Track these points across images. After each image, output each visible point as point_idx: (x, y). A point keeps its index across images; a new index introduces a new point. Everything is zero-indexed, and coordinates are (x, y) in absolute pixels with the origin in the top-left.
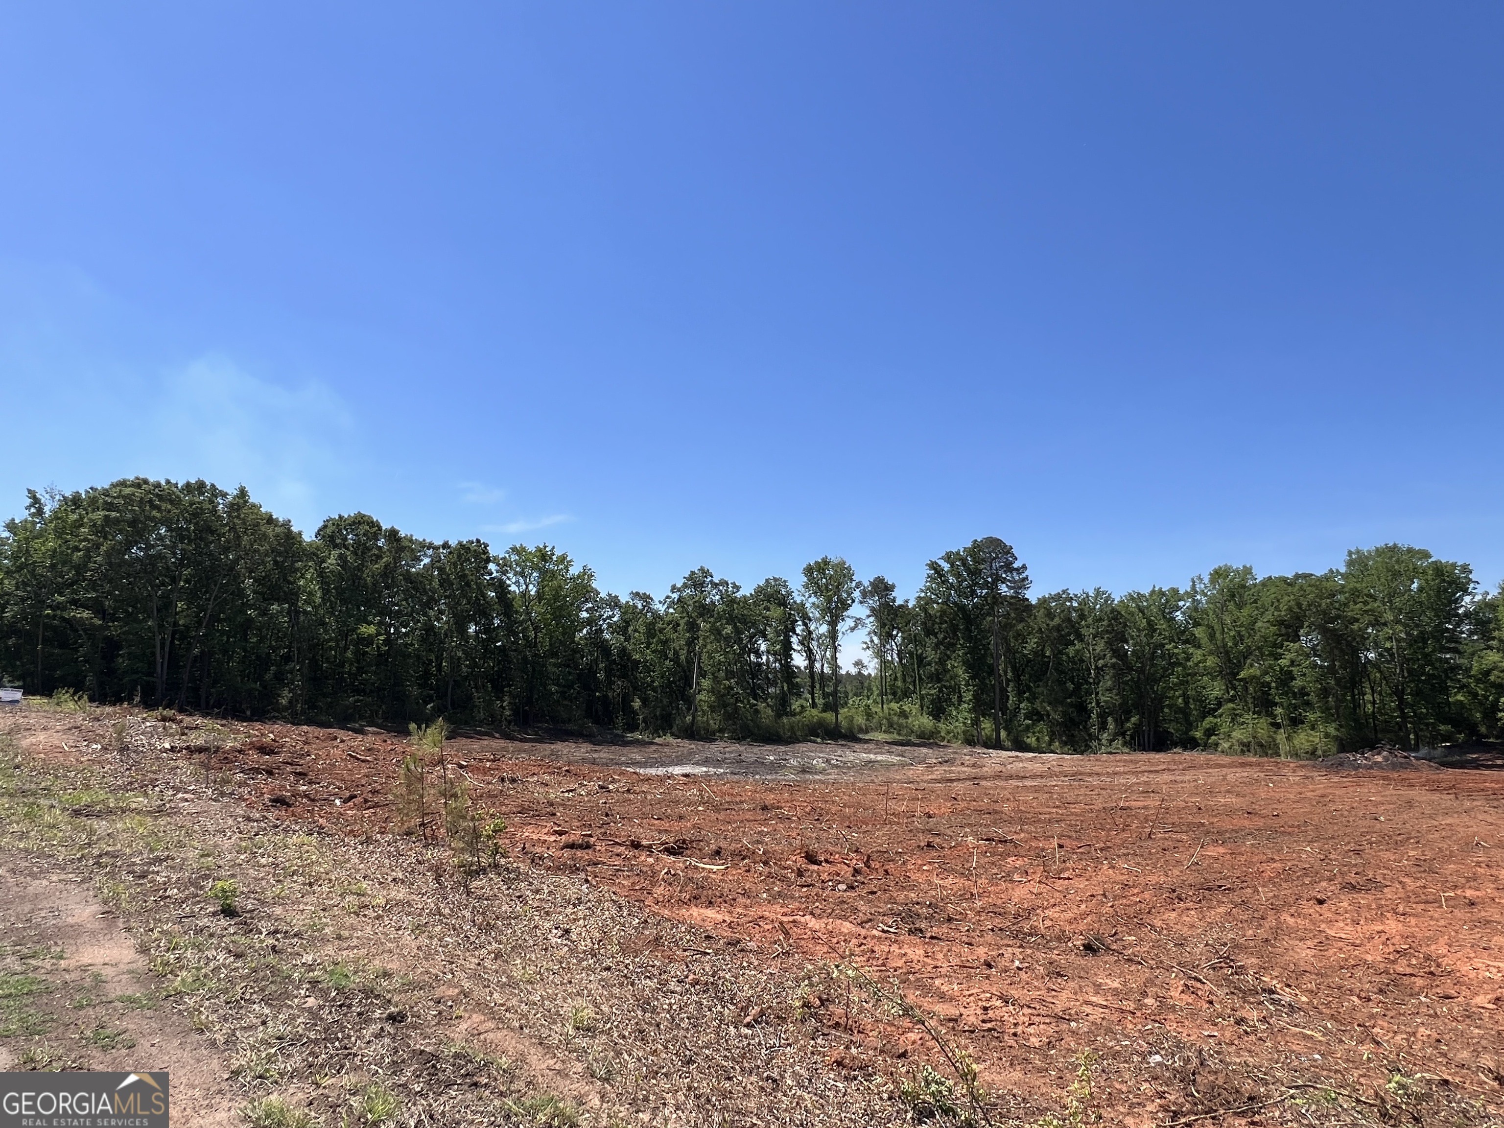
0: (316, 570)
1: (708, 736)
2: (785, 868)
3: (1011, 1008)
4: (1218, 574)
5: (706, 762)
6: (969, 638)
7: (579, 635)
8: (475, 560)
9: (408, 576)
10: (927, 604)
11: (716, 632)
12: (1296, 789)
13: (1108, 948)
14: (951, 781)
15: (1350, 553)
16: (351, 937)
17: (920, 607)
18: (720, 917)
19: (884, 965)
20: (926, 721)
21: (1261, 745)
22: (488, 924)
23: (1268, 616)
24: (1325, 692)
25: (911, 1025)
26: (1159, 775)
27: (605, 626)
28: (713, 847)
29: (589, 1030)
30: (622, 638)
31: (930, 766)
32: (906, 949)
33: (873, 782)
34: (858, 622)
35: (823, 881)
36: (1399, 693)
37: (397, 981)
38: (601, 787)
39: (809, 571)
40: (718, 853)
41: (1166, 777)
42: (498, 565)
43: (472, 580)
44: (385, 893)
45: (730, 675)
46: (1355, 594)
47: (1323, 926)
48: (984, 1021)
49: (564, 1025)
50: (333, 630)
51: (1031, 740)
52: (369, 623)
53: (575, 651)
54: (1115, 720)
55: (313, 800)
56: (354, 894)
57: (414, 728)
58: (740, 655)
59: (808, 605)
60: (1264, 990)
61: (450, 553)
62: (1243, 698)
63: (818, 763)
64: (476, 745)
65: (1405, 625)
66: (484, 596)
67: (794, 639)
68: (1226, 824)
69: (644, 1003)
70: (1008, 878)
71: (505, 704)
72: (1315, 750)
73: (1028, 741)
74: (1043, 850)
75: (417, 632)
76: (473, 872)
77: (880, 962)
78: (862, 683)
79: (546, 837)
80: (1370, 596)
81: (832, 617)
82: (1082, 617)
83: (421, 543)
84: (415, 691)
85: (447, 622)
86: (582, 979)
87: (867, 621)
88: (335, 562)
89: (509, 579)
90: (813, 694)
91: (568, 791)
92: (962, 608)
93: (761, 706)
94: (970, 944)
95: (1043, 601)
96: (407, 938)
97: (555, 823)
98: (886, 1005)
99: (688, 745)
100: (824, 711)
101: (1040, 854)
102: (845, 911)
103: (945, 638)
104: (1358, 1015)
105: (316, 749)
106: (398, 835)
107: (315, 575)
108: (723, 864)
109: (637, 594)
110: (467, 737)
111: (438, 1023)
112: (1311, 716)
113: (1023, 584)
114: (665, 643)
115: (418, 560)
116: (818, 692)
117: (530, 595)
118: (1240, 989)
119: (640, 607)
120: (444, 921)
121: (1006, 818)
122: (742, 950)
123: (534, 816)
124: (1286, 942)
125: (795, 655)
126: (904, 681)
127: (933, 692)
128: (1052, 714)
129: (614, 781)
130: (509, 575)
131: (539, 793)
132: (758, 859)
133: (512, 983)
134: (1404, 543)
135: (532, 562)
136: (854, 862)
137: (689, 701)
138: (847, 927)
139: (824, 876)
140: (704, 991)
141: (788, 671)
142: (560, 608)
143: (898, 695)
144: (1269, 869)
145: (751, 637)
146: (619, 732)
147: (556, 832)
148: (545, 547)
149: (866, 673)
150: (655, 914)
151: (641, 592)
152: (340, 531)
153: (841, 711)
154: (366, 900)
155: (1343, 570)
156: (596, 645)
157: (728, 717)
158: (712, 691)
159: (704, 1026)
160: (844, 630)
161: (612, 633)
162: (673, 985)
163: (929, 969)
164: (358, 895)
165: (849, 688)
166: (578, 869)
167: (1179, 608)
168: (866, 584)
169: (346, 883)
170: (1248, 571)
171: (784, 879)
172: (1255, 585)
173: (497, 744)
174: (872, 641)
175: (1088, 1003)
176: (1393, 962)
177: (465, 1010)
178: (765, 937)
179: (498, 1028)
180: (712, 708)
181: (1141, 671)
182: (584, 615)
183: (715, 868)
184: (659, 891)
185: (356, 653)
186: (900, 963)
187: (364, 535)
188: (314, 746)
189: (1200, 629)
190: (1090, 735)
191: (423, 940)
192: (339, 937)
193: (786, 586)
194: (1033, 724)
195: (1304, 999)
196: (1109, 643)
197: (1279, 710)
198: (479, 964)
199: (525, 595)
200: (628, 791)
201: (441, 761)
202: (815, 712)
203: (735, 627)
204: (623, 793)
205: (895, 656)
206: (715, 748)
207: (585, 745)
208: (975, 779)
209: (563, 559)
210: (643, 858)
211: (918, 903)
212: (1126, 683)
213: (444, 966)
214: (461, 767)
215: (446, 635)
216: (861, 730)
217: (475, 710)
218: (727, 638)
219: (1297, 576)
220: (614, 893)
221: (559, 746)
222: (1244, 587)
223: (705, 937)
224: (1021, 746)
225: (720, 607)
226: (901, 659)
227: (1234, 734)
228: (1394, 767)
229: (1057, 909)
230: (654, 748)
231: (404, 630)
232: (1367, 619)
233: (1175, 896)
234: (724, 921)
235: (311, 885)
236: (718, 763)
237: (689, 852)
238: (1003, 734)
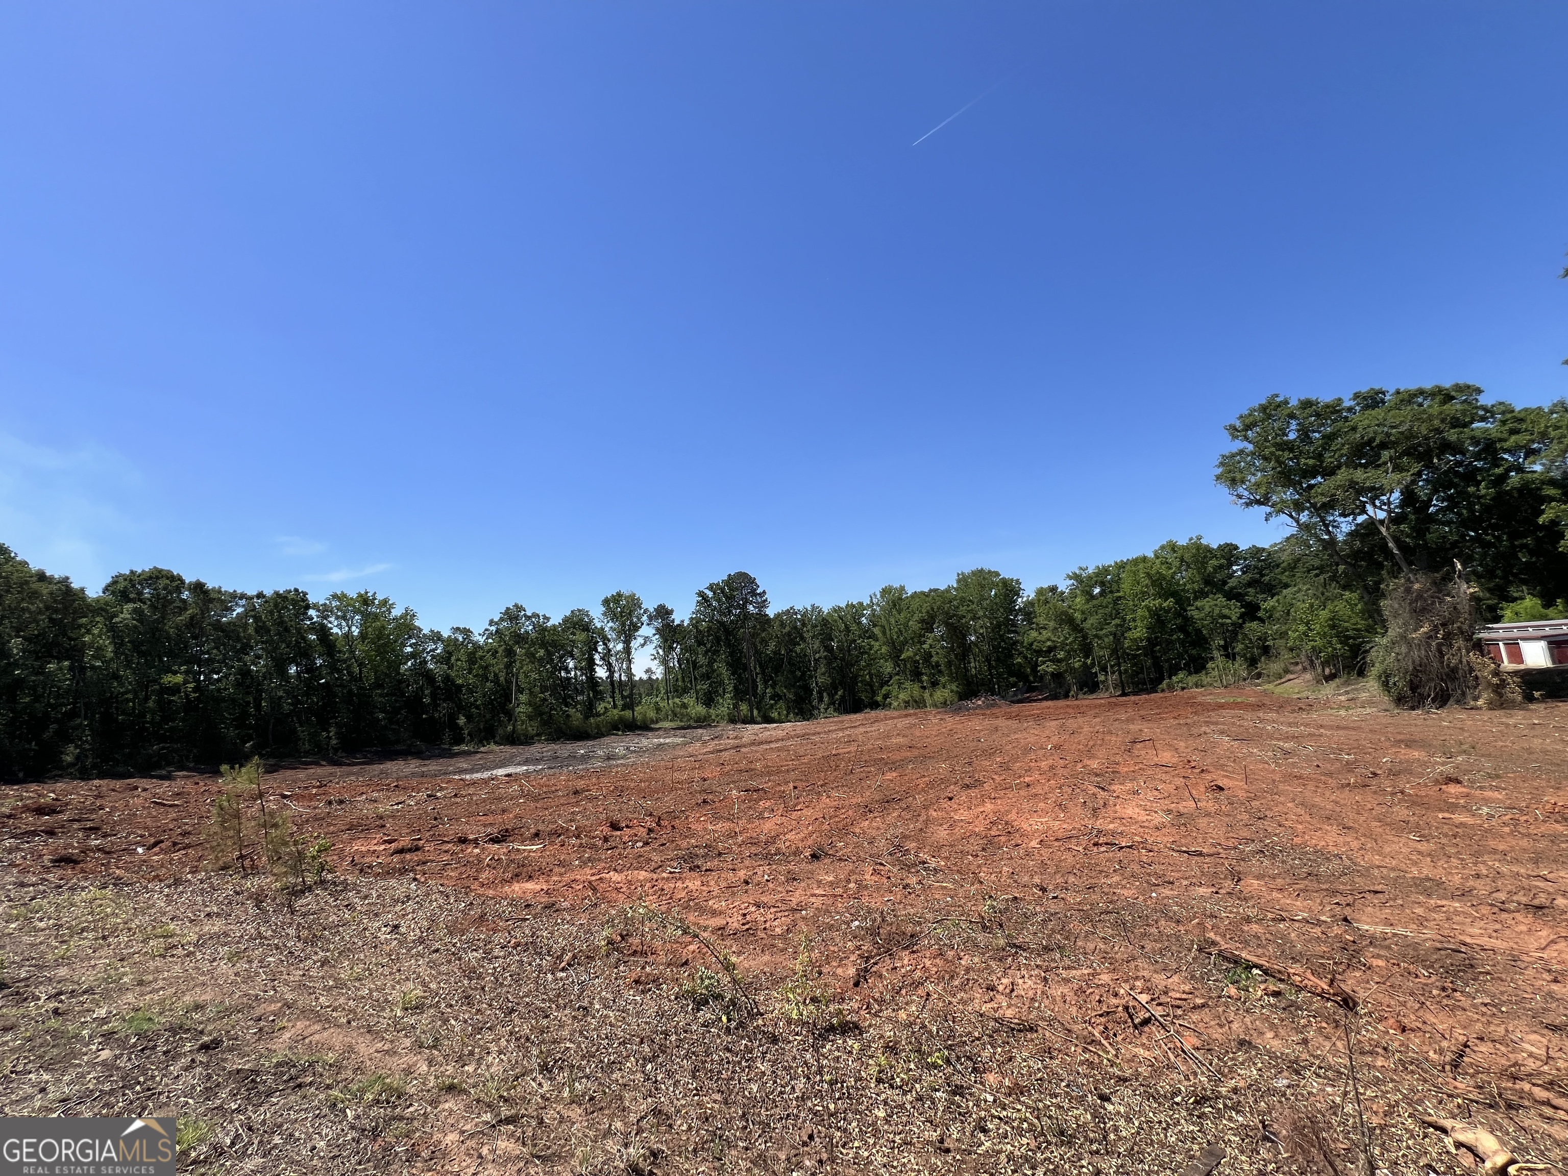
0: (105, 625)
1: (527, 741)
2: (594, 838)
3: (762, 910)
4: (885, 591)
5: (526, 762)
6: (729, 645)
7: (404, 668)
8: (294, 608)
9: (218, 626)
10: (697, 622)
11: (532, 655)
12: (936, 728)
13: (827, 854)
14: (721, 751)
15: (958, 575)
16: (156, 980)
17: (692, 625)
18: (538, 887)
19: (671, 898)
20: (700, 709)
21: (916, 702)
22: (315, 936)
23: (916, 617)
24: (949, 663)
25: (691, 939)
26: (857, 729)
27: (429, 658)
28: (533, 831)
29: (417, 1008)
30: (446, 667)
31: (705, 742)
32: (687, 883)
33: (663, 760)
34: (647, 640)
35: (624, 843)
36: (988, 660)
37: (211, 1011)
38: (429, 796)
39: (606, 602)
40: (537, 835)
41: (862, 730)
42: (318, 610)
43: (291, 626)
44: (197, 929)
45: (544, 689)
46: (963, 600)
47: (952, 814)
48: (743, 924)
49: (392, 1010)
50: (130, 683)
51: (775, 715)
52: (175, 673)
53: (400, 682)
54: (829, 695)
55: (109, 853)
56: (160, 937)
57: (225, 769)
58: (553, 673)
59: (607, 629)
60: (920, 863)
61: (266, 602)
62: (904, 672)
63: (620, 750)
64: (301, 774)
65: (989, 618)
66: (304, 639)
67: (597, 657)
68: (897, 756)
69: (470, 972)
70: (761, 817)
71: (331, 734)
72: (946, 701)
73: (773, 715)
74: (784, 792)
75: (232, 678)
76: (297, 892)
77: (668, 896)
78: (652, 686)
79: (376, 848)
80: (970, 601)
81: (626, 637)
82: (804, 625)
83: (231, 594)
84: (232, 733)
85: (264, 666)
86: (411, 965)
87: (654, 638)
88: (129, 616)
89: (330, 622)
90: (613, 698)
91: (397, 804)
92: (722, 624)
93: (572, 711)
94: (734, 870)
95: (778, 616)
96: (223, 967)
97: (385, 834)
98: (670, 929)
99: (509, 750)
100: (623, 710)
101: (782, 796)
102: (641, 862)
103: (712, 647)
104: (972, 867)
105: (110, 802)
106: (212, 871)
107: (105, 630)
108: (541, 843)
109: (458, 629)
110: (291, 769)
111: (259, 1039)
112: (943, 680)
113: (764, 604)
114: (486, 668)
115: (231, 609)
116: (618, 696)
117: (353, 636)
118: (906, 865)
119: (461, 639)
120: (266, 943)
121: (758, 772)
122: (557, 910)
123: (363, 830)
124: (932, 828)
125: (597, 669)
126: (684, 681)
127: (705, 687)
128: (788, 694)
129: (442, 789)
130: (330, 619)
131: (368, 810)
132: (571, 834)
133: (340, 984)
134: (986, 567)
135: (354, 607)
136: (649, 823)
137: (510, 714)
138: (643, 875)
139: (626, 839)
140: (525, 951)
141: (593, 682)
142: (385, 645)
143: (680, 692)
144: (922, 783)
145: (561, 657)
146: (447, 747)
147: (385, 842)
148: (367, 593)
149: (654, 678)
150: (480, 896)
151: (461, 627)
152: (133, 586)
153: (637, 709)
154: (174, 940)
155: (955, 586)
156: (422, 674)
157: (545, 723)
158: (530, 704)
159: (525, 979)
160: (636, 646)
161: (436, 663)
162: (497, 952)
163: (705, 894)
164: (164, 937)
165: (642, 690)
166: (406, 870)
167: (863, 615)
168: (652, 610)
169: (150, 928)
170: (902, 588)
171: (593, 847)
172: (907, 597)
173: (324, 771)
174: (658, 653)
175: (813, 895)
176: (990, 829)
177: (289, 1021)
178: (577, 895)
179: (325, 1029)
180: (530, 718)
181: (843, 659)
182: (409, 649)
183: (534, 848)
184: (483, 876)
185: (159, 702)
186: (683, 894)
187: (164, 589)
188: (108, 799)
189: (877, 628)
190: (813, 706)
191: (242, 965)
192: (141, 983)
193: (588, 615)
194: (776, 703)
195: (943, 863)
196: (822, 642)
197: (925, 678)
198: (304, 975)
199: (347, 636)
200: (456, 795)
201: (261, 795)
202: (615, 711)
203: (547, 650)
204: (451, 797)
205: (676, 663)
206: (535, 750)
207: (414, 761)
208: (737, 747)
209: (385, 602)
210: (469, 850)
211: (697, 847)
212: (834, 668)
213: (266, 984)
214: (285, 797)
215: (265, 678)
216: (652, 722)
217: (300, 743)
218: (541, 660)
219: (931, 591)
220: (441, 885)
221: (389, 766)
222: (900, 599)
223: (525, 906)
224: (768, 720)
225: (534, 635)
226: (680, 665)
227: (900, 696)
228: (988, 707)
229: (794, 833)
230: (479, 756)
231: (215, 676)
232: (970, 615)
233: (868, 809)
234: (542, 890)
235: (104, 938)
236: (537, 761)
237: (511, 838)
238: (755, 712)
